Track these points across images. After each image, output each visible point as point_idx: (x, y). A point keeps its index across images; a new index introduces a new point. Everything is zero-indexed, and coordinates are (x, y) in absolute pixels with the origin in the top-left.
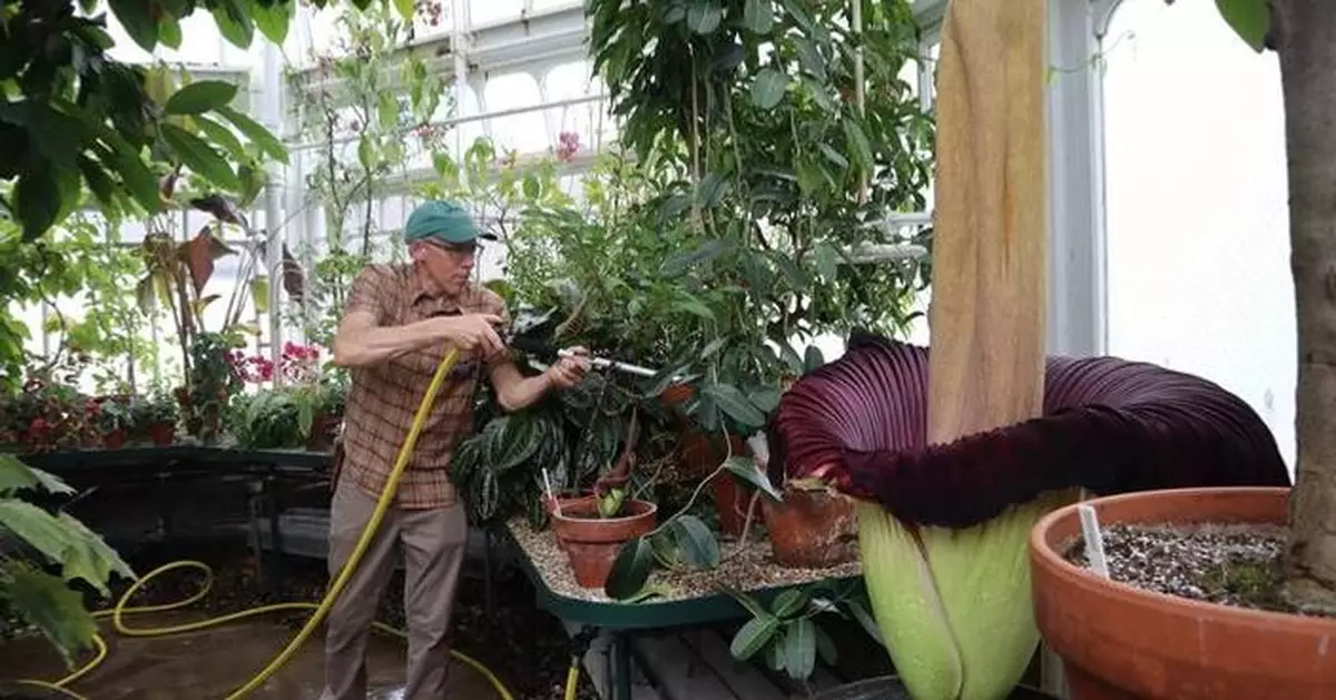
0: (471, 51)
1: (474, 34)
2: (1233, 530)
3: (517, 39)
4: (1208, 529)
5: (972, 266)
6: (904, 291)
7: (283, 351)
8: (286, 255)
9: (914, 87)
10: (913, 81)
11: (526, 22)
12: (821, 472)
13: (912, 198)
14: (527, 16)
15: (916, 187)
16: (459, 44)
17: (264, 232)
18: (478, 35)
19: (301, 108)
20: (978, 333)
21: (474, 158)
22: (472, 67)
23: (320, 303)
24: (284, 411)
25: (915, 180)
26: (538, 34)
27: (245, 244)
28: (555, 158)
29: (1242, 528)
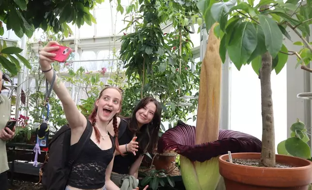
0: (79, 44)
1: (80, 40)
2: (253, 160)
3: (92, 43)
4: (249, 160)
5: (205, 110)
6: (186, 113)
7: (19, 117)
8: (22, 91)
9: (191, 67)
10: (190, 66)
11: (94, 39)
12: (174, 149)
13: (189, 92)
14: (95, 37)
15: (190, 90)
16: (76, 42)
17: (16, 84)
18: (82, 40)
19: (30, 53)
20: (206, 123)
21: (79, 71)
22: (79, 48)
23: (32, 105)
24: (21, 133)
25: (189, 88)
26: (97, 43)
27: (10, 87)
28: (100, 73)
29: (255, 160)
